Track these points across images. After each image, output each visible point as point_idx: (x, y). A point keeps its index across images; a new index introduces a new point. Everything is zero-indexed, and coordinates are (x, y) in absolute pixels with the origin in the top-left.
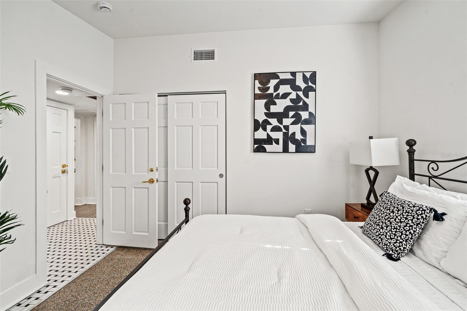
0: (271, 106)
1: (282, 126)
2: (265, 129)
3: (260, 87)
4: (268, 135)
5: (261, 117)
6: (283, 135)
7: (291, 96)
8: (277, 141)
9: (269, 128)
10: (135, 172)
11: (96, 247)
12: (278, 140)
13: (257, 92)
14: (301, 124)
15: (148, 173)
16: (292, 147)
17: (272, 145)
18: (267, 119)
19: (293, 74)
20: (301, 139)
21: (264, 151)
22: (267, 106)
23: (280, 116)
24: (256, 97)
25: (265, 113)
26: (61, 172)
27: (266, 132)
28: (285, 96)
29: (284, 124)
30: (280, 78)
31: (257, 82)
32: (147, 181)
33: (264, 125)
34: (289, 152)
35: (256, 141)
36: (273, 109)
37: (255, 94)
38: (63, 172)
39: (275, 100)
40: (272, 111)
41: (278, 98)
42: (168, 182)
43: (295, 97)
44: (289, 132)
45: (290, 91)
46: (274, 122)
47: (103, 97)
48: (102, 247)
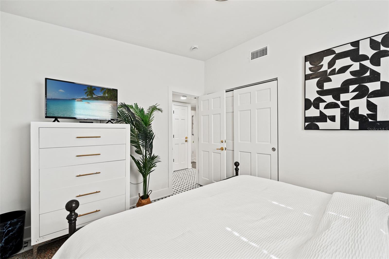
0: (325, 84)
1: (339, 103)
2: (317, 107)
3: (312, 67)
4: (321, 112)
5: (313, 96)
6: (341, 112)
7: (351, 69)
8: (333, 119)
9: (322, 105)
10: (214, 142)
11: (196, 185)
12: (334, 117)
13: (308, 72)
14: (367, 98)
15: (220, 144)
16: (353, 124)
17: (327, 122)
18: (319, 97)
19: (356, 44)
20: (367, 114)
21: (317, 128)
22: (320, 85)
23: (336, 93)
24: (307, 77)
25: (317, 91)
26: (185, 142)
27: (319, 110)
28: (343, 70)
29: (341, 100)
30: (336, 53)
31: (308, 63)
32: (219, 148)
33: (316, 103)
34: (350, 129)
35: (307, 119)
36: (327, 86)
37: (305, 75)
38: (186, 141)
39: (329, 76)
40: (325, 88)
41: (335, 74)
42: (234, 151)
43: (358, 68)
44: (349, 108)
45: (351, 62)
46: (329, 99)
47: (198, 97)
48: (198, 185)
